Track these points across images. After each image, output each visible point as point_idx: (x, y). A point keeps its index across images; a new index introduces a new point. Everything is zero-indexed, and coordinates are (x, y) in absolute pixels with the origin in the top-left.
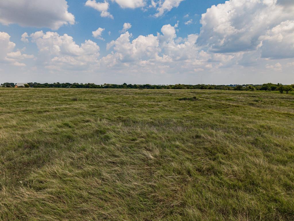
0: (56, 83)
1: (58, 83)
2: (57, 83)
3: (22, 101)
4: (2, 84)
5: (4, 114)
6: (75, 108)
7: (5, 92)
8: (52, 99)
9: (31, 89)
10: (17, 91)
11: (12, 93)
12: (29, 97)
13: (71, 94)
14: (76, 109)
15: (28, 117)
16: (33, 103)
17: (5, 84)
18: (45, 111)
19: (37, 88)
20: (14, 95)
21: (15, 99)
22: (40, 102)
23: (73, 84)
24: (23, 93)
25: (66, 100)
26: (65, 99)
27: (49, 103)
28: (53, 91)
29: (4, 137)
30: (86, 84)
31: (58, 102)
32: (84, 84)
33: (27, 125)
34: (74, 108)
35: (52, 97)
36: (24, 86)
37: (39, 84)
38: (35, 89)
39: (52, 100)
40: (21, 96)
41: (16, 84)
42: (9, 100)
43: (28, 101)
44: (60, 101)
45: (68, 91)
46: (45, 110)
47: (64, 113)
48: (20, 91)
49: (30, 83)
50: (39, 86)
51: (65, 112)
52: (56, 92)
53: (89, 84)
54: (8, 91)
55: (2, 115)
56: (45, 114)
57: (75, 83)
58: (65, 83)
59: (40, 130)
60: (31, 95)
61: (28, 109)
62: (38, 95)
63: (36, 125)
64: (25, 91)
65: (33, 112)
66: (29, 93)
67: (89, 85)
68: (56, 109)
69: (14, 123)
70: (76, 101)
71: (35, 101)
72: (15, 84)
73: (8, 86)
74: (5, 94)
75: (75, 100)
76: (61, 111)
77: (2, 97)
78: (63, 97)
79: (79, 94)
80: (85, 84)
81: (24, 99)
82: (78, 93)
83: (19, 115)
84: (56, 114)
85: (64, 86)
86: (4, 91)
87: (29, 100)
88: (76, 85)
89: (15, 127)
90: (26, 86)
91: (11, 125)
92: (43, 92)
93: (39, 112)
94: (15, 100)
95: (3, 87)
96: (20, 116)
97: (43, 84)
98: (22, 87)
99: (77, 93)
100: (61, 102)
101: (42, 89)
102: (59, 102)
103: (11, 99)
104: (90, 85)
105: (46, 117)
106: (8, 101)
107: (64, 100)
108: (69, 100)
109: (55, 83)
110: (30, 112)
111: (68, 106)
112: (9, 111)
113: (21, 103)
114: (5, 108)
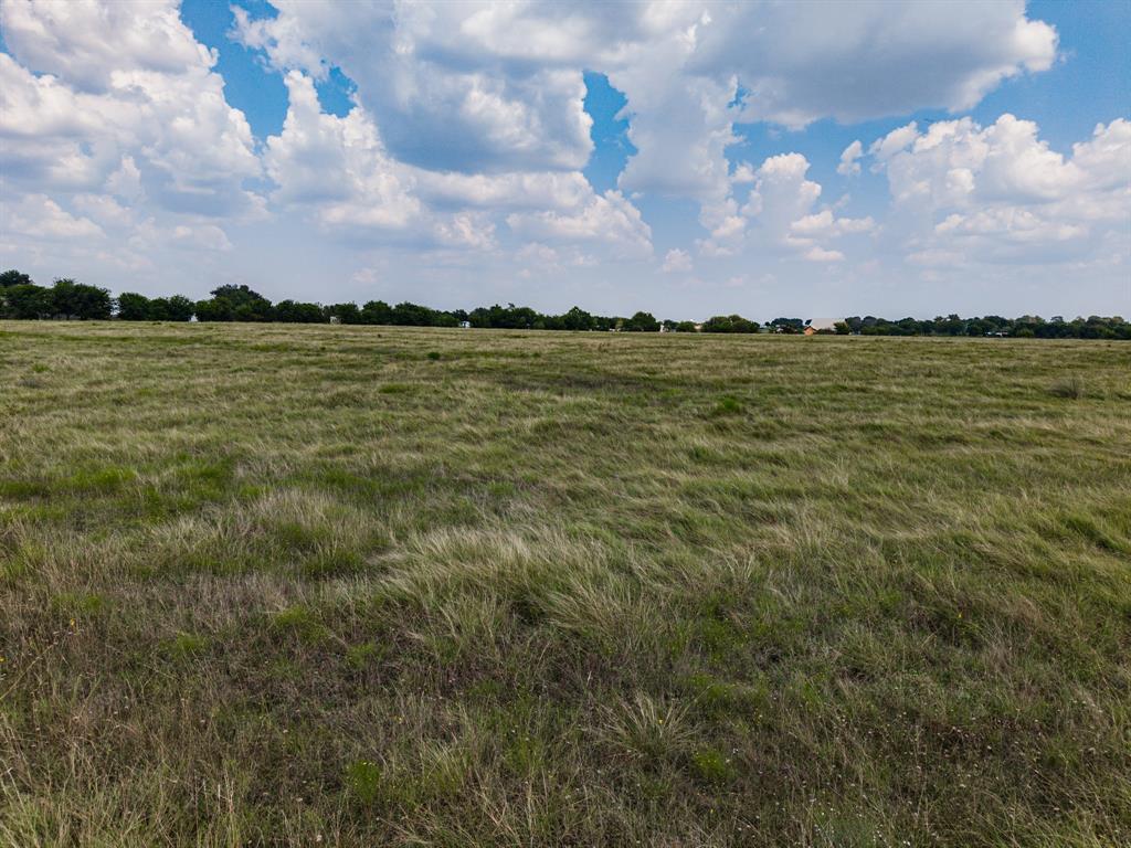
0: (945, 316)
1: (954, 317)
2: (951, 317)
3: (846, 385)
4: (767, 324)
5: (800, 433)
6: (1087, 436)
7: (784, 350)
8: (960, 383)
9: (863, 342)
10: (820, 346)
11: (805, 352)
12: (870, 372)
13: (1034, 363)
14: (1093, 442)
15: (887, 458)
16: (890, 398)
17: (776, 322)
18: (949, 440)
19: (885, 338)
20: (813, 360)
21: (822, 375)
22: (915, 394)
23: (1018, 320)
24: (840, 354)
25: (1021, 394)
26: (1018, 389)
27: (952, 401)
28: (947, 349)
29: (818, 541)
30: (1078, 322)
31: (985, 399)
32: (1068, 320)
33: (890, 496)
34: (1086, 439)
35: (956, 377)
36: (833, 328)
37: (881, 322)
38: (877, 341)
39: (959, 388)
40: (840, 366)
41: (808, 322)
42: (803, 380)
43: (869, 386)
44: (997, 395)
45: (1011, 349)
46: (944, 432)
47: (1039, 458)
48: (829, 346)
49: (851, 319)
50: (881, 328)
51: (1044, 451)
52: (960, 353)
53: (1094, 321)
54: (792, 346)
55: (793, 435)
56: (952, 452)
57: (1026, 317)
58: (982, 317)
59: (961, 536)
60: (870, 362)
61: (877, 422)
62: (896, 363)
63: (925, 500)
64: (845, 346)
65: (901, 439)
66: (859, 355)
67: (1097, 326)
68: (994, 434)
69: (841, 478)
70: (1074, 399)
71: (894, 389)
72: (804, 324)
73: (786, 331)
74: (786, 355)
75: (1067, 394)
76: (1022, 444)
77: (781, 368)
78: (1005, 379)
79: (1069, 367)
80: (1074, 322)
81: (852, 380)
82: (1064, 360)
83: (850, 443)
84: (1001, 458)
85: (976, 329)
86: (784, 347)
87: (870, 384)
88: (1030, 326)
89: (847, 497)
90: (841, 329)
91: (832, 488)
92: (911, 353)
93: (925, 441)
94: (822, 380)
95: (771, 332)
96: (856, 450)
97: (896, 322)
98: (827, 332)
99: (1060, 362)
100: (1001, 401)
101: (904, 342)
102: (994, 400)
103: (808, 376)
104: (1104, 324)
105: (959, 467)
106: (800, 385)
107: (1014, 390)
108: (1034, 392)
109: (941, 318)
110: (886, 438)
111: (1046, 425)
112: (812, 422)
113: (845, 394)
114: (797, 411)
